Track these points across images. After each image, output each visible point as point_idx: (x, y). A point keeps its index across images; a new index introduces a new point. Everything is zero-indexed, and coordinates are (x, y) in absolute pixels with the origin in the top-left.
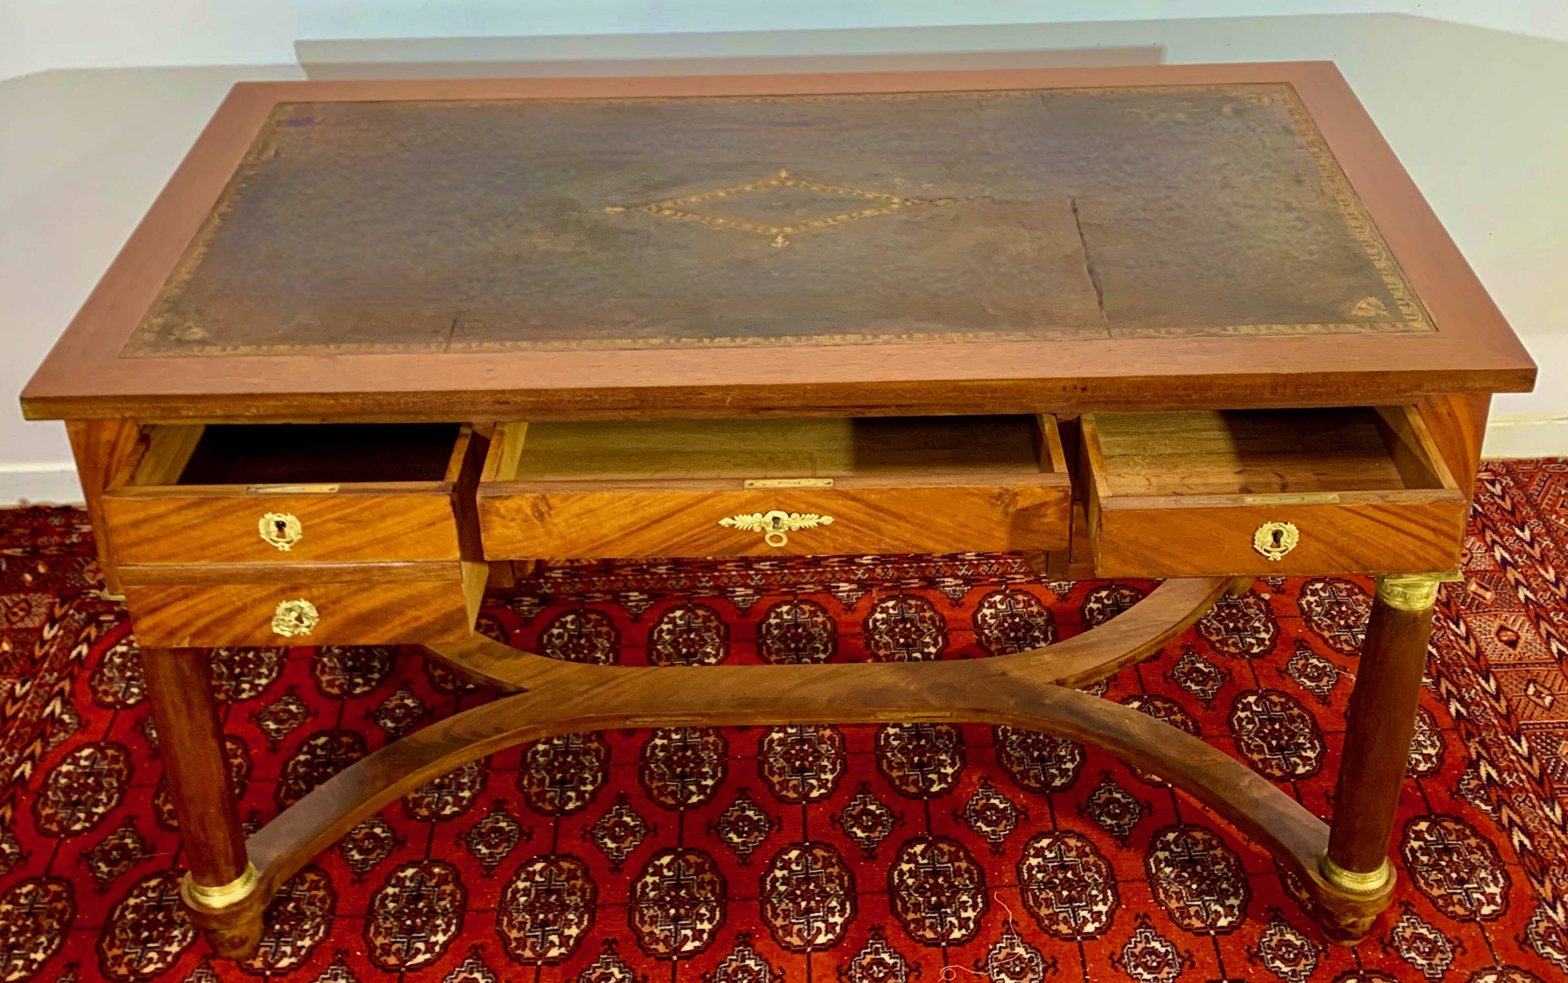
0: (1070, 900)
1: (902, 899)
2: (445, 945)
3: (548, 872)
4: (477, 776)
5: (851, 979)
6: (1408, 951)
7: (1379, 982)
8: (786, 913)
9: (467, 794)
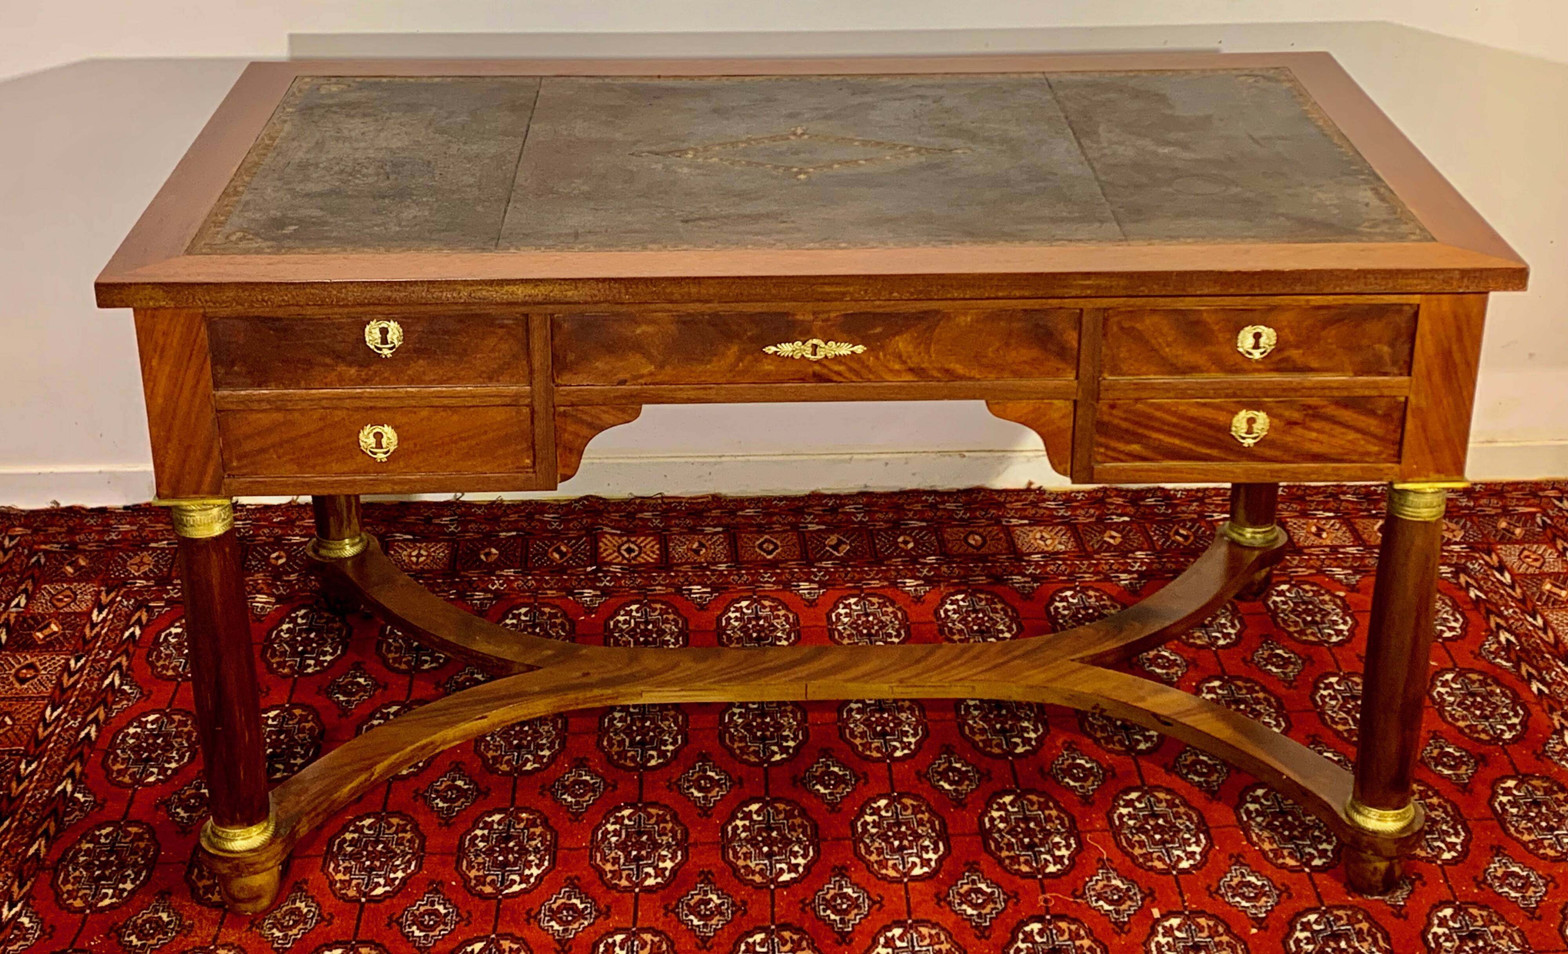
0: (1163, 842)
1: (995, 840)
2: (539, 878)
3: (636, 816)
4: (556, 738)
5: (950, 904)
6: (1501, 886)
7: (1474, 911)
8: (880, 851)
9: (546, 753)
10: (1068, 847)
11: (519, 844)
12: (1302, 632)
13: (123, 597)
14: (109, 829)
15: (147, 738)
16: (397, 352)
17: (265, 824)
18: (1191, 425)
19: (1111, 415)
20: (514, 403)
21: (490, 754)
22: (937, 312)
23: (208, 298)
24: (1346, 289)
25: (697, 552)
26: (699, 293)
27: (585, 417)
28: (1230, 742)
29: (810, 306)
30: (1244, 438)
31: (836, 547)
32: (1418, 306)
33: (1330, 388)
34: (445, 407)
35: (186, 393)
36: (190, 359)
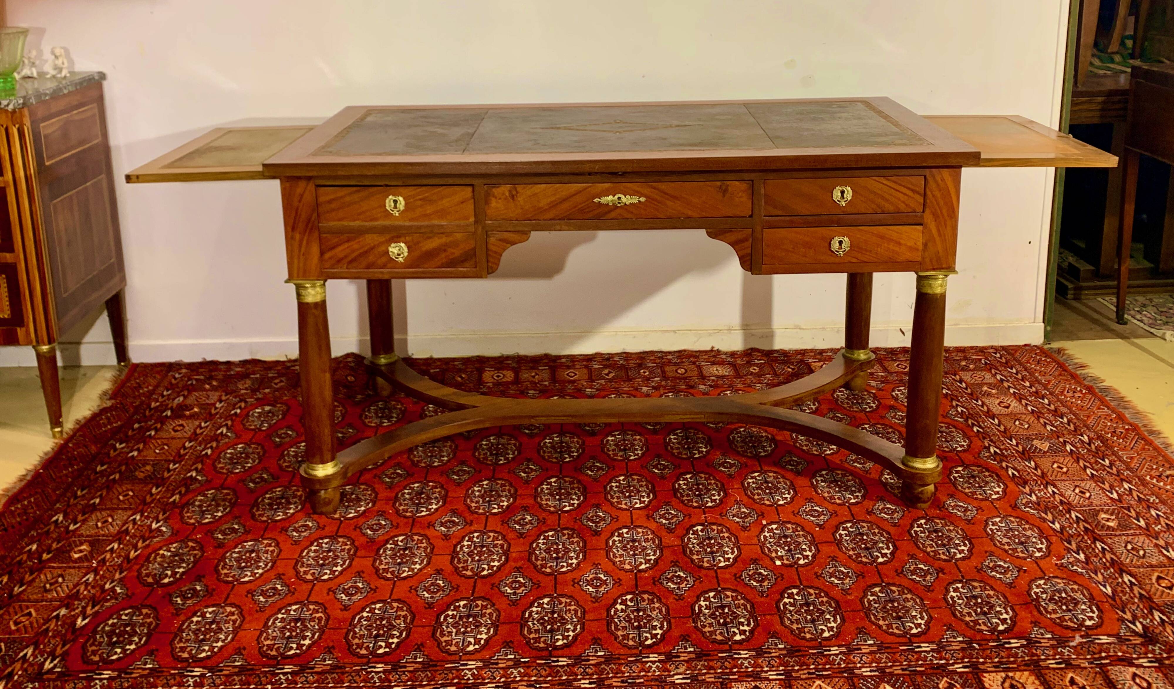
0: (771, 493)
1: (680, 493)
2: (436, 510)
3: (490, 484)
4: (451, 451)
5: (654, 519)
7: (938, 521)
8: (618, 498)
9: (446, 459)
10: (719, 495)
11: (428, 496)
13: (233, 397)
14: (213, 491)
15: (237, 454)
21: (416, 459)
25: (534, 377)
31: (607, 375)
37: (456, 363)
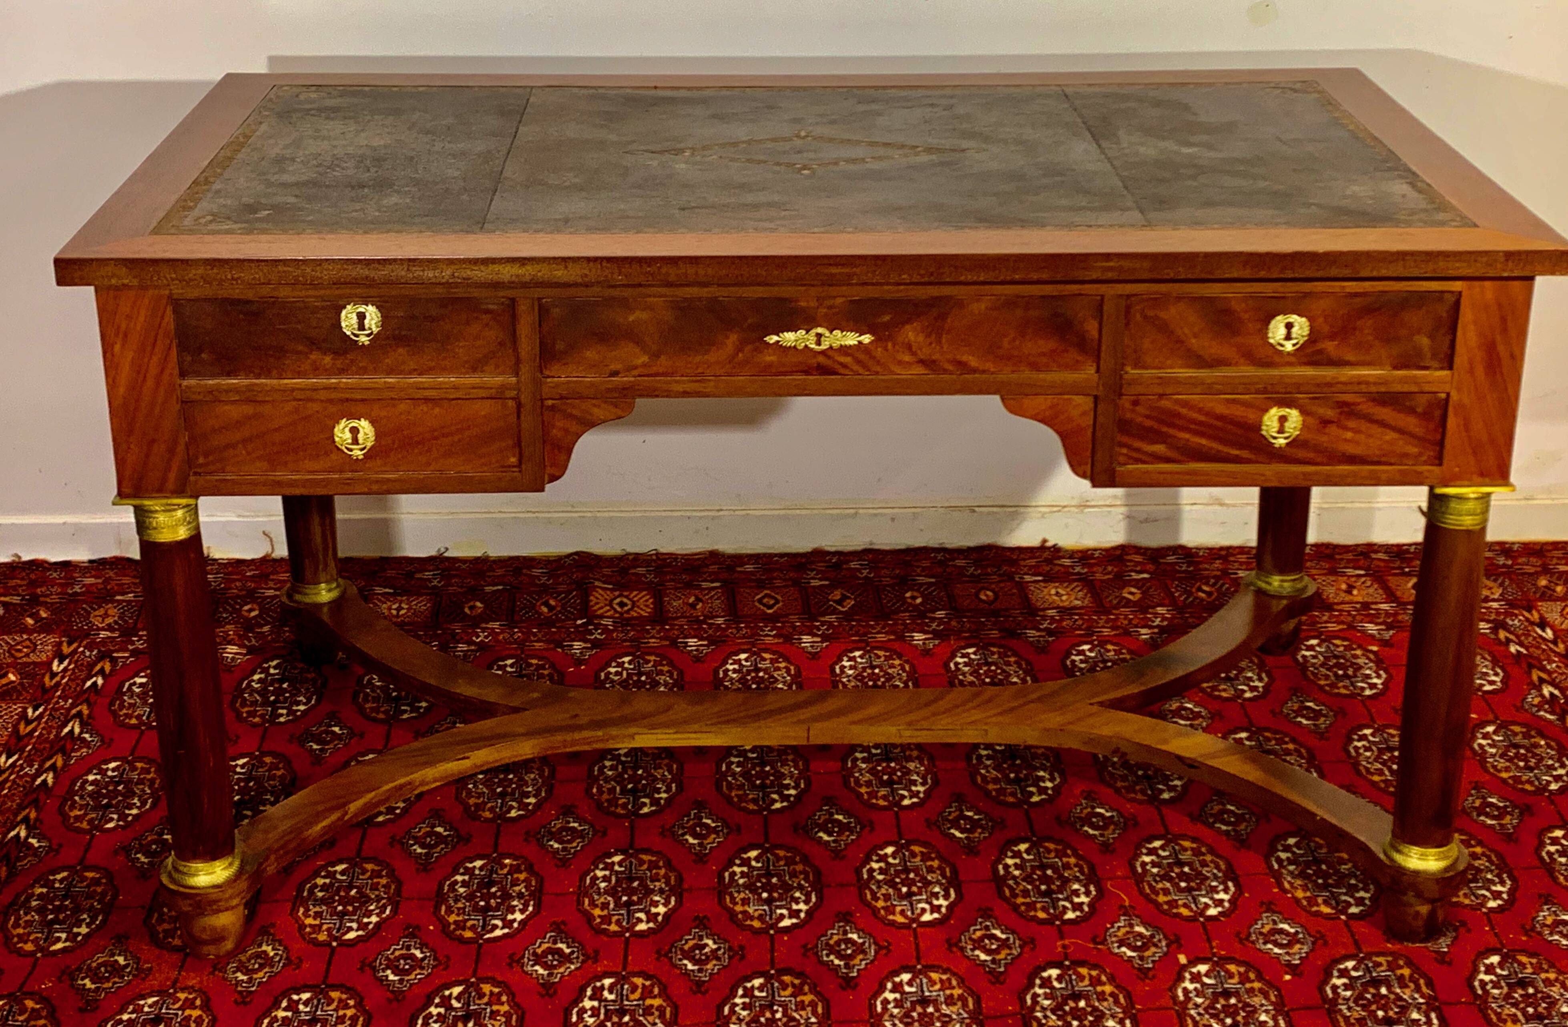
0: (1189, 890)
1: (1010, 887)
2: (523, 923)
3: (627, 863)
4: (542, 786)
5: (962, 949)
6: (1551, 934)
7: (1524, 959)
8: (887, 897)
9: (532, 800)
10: (1088, 893)
11: (503, 889)
12: (1333, 685)
13: (85, 648)
14: (64, 875)
15: (108, 784)
16: (375, 339)
17: (230, 859)
18: (1219, 424)
19: (1133, 411)
20: (498, 395)
21: (472, 801)
22: (949, 298)
23: (174, 276)
24: (1384, 273)
26: (696, 273)
27: (574, 412)
28: (1260, 784)
29: (813, 291)
30: (1275, 438)
31: (840, 602)
32: (1460, 293)
33: (1367, 383)
34: (426, 400)
35: (150, 383)
36: (154, 345)
37: (536, 572)
